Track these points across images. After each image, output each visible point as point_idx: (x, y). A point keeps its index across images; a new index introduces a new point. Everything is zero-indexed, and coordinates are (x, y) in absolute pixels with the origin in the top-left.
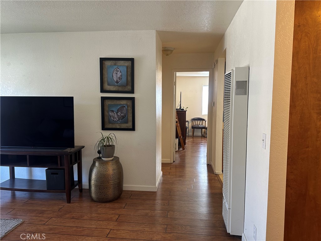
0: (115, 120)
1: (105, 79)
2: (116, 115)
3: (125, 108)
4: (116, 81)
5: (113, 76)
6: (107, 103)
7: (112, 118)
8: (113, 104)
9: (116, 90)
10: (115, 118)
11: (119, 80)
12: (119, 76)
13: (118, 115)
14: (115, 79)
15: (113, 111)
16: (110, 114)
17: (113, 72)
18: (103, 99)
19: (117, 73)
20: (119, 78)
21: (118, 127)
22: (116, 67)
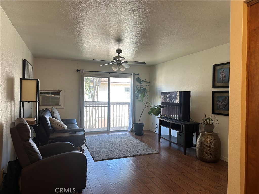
0: (220, 107)
1: (216, 79)
2: (221, 104)
3: (227, 99)
4: (222, 79)
5: (220, 76)
6: (217, 95)
7: (219, 106)
8: (220, 96)
9: (222, 86)
10: (221, 106)
11: (224, 79)
12: (224, 76)
13: (222, 104)
14: (221, 78)
15: (219, 101)
16: (218, 103)
17: (220, 73)
18: (214, 92)
19: (223, 74)
20: (224, 77)
21: (223, 113)
22: (222, 69)
